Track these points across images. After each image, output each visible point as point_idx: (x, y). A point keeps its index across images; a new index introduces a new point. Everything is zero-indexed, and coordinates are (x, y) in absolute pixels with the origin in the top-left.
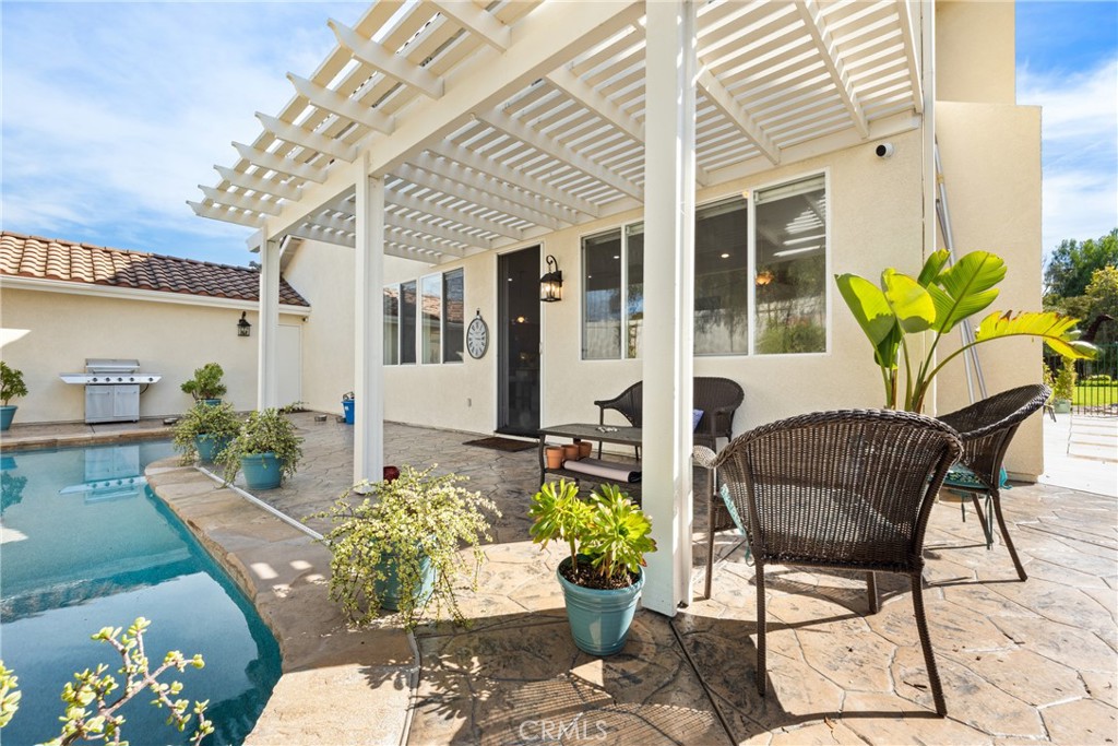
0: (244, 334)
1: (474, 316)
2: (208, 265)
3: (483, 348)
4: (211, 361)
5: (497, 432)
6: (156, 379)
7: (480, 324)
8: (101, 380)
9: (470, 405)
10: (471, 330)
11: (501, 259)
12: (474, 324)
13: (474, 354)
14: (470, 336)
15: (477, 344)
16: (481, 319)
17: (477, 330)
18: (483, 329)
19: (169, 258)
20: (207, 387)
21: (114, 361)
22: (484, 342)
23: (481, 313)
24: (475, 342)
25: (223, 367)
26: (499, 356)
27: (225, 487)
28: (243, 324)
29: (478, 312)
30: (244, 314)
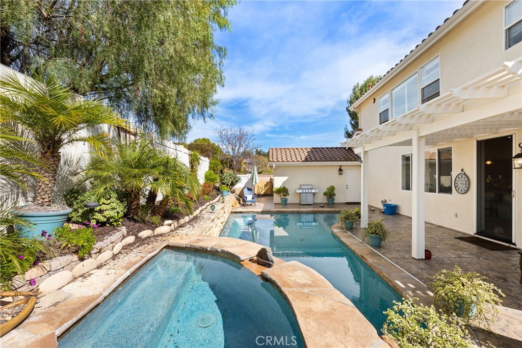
0: (340, 174)
1: (460, 171)
2: (327, 148)
3: (466, 189)
4: (331, 185)
5: (476, 234)
6: (317, 191)
7: (464, 176)
8: (304, 191)
9: (457, 216)
10: (457, 179)
11: (479, 143)
12: (460, 176)
13: (460, 192)
14: (456, 182)
15: (462, 187)
16: (465, 174)
17: (461, 179)
18: (466, 179)
19: (316, 148)
20: (330, 194)
21: (307, 185)
22: (467, 186)
23: (464, 171)
24: (460, 186)
25: (335, 187)
26: (477, 194)
27: (362, 243)
28: (340, 170)
29: (462, 170)
30: (341, 166)
